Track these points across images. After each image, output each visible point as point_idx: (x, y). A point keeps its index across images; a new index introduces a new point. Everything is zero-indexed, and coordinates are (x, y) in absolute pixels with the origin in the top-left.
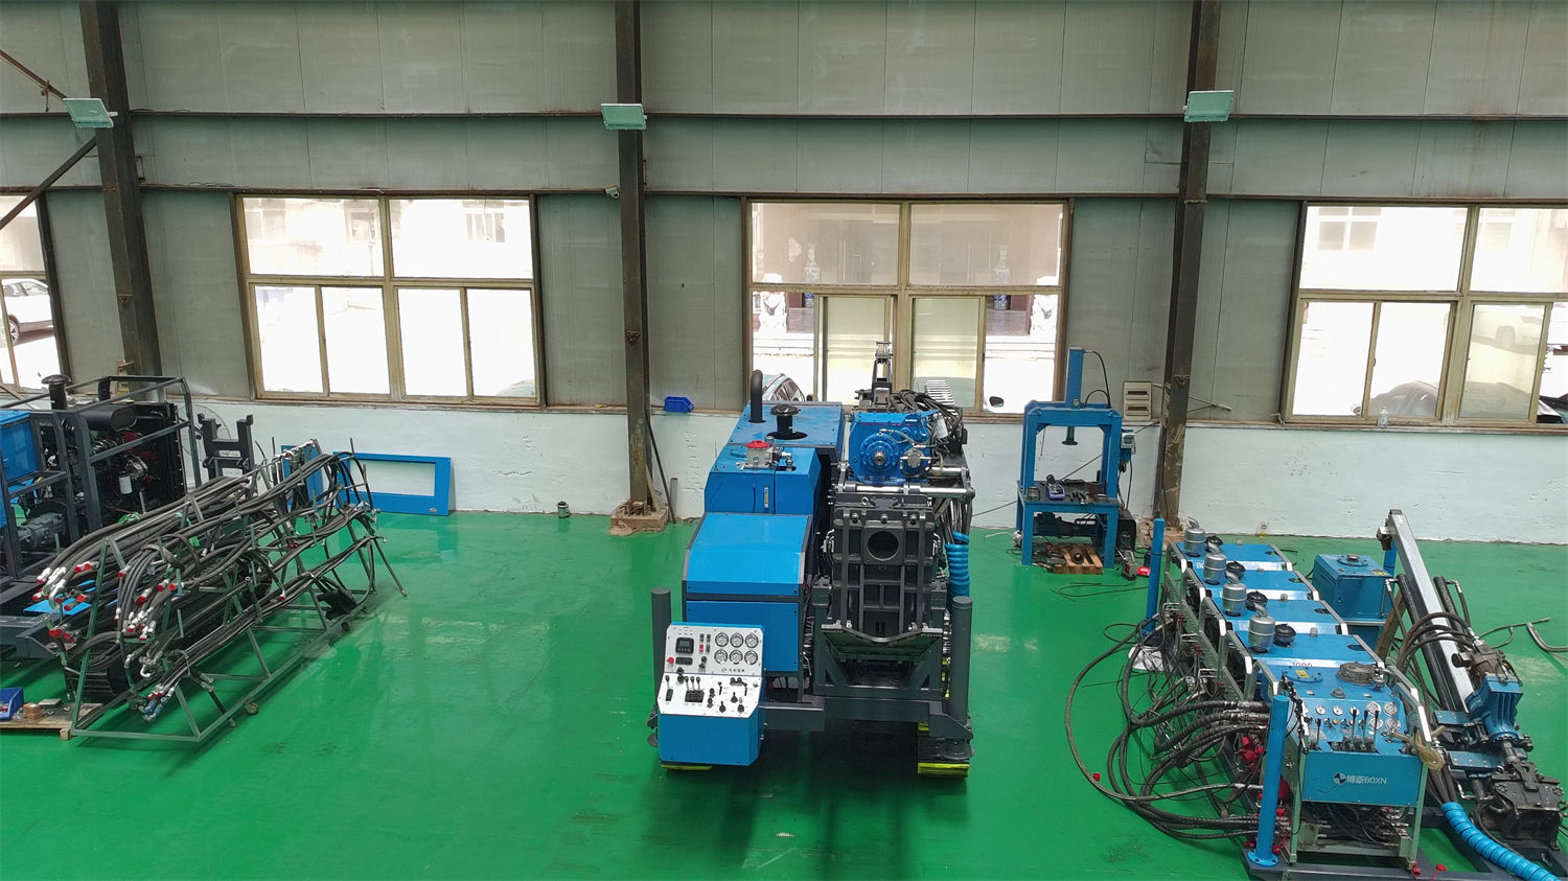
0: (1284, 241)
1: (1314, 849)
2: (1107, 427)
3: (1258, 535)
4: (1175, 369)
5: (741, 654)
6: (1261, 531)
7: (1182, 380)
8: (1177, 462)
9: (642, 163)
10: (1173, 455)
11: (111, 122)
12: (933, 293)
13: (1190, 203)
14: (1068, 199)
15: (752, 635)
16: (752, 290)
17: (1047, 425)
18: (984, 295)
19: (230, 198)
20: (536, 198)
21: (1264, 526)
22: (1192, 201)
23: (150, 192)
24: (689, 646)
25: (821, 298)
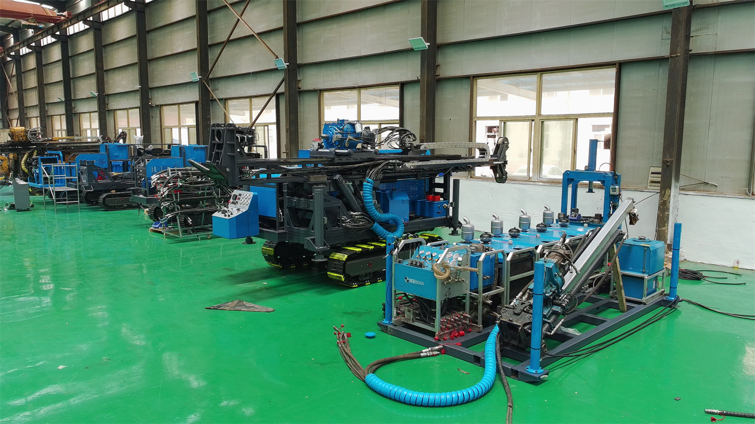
1: (411, 322)
2: (603, 182)
3: (733, 268)
4: (664, 156)
5: (246, 201)
6: (736, 266)
7: (668, 162)
8: (666, 211)
9: (437, 66)
10: (663, 207)
11: (286, 67)
12: (551, 118)
13: (671, 57)
14: (615, 65)
15: (250, 195)
16: (474, 120)
17: (572, 180)
18: (575, 118)
19: (319, 92)
20: (403, 85)
21: (738, 262)
22: (673, 56)
23: (302, 92)
24: (235, 197)
25: (503, 123)
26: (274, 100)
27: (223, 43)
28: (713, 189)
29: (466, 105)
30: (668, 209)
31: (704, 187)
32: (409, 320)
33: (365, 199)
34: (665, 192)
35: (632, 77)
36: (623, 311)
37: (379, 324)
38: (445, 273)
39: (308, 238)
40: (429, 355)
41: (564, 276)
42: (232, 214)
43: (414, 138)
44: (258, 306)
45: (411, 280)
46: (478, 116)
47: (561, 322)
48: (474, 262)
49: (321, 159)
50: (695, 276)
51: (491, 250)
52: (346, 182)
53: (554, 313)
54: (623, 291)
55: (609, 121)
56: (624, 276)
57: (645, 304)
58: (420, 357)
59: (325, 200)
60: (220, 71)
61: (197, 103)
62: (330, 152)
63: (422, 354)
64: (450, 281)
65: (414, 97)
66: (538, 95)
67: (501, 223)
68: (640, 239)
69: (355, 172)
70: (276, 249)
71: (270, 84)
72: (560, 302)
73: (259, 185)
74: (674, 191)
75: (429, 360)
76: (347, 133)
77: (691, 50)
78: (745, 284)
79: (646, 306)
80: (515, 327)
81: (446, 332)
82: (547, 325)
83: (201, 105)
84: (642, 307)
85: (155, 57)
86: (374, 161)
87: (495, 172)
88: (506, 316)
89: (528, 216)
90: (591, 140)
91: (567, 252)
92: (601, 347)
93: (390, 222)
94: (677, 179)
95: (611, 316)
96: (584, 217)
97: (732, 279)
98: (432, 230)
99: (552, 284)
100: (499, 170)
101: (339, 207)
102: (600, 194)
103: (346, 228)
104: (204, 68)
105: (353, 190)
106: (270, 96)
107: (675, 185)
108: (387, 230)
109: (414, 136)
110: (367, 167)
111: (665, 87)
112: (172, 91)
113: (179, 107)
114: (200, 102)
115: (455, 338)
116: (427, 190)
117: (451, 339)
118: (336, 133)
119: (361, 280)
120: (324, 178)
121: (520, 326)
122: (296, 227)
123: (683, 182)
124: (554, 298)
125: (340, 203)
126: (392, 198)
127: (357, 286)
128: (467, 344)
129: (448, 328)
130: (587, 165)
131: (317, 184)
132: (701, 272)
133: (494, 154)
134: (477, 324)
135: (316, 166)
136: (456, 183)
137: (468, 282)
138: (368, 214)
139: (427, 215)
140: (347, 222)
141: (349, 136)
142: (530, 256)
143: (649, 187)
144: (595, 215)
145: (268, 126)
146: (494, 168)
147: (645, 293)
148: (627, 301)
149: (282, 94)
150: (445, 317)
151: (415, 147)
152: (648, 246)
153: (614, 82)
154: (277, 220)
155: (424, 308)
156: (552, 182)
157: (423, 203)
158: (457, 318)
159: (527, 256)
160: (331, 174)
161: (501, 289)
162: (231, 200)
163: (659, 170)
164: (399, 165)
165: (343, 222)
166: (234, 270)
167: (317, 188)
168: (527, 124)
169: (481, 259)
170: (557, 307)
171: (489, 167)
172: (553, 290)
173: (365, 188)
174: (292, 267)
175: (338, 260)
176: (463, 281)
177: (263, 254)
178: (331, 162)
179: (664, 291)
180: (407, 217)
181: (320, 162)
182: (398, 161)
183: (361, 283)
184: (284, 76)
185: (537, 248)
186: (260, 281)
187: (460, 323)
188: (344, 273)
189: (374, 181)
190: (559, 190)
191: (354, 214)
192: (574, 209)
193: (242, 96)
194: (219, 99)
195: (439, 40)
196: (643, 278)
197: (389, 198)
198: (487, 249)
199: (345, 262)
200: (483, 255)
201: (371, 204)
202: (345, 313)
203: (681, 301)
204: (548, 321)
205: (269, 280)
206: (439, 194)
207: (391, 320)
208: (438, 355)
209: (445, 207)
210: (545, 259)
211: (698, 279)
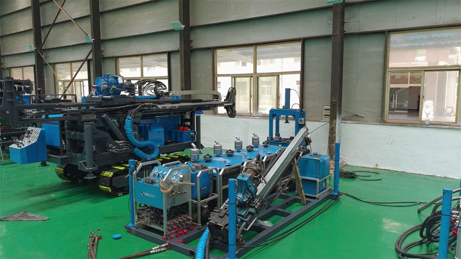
0: (381, 49)
1: (148, 225)
2: (294, 116)
3: (374, 168)
4: (331, 99)
5: (35, 135)
6: (376, 167)
7: (334, 102)
8: (334, 134)
9: (191, 41)
10: (332, 131)
11: (93, 41)
12: (263, 75)
13: (333, 35)
14: (301, 40)
15: (38, 130)
16: (216, 76)
17: (276, 114)
18: (277, 75)
19: (116, 58)
20: (169, 54)
21: (377, 165)
22: (334, 34)
23: (104, 59)
24: (29, 132)
25: (233, 78)
26: (86, 65)
27: (50, 25)
28: (361, 119)
29: (210, 67)
30: (335, 132)
31: (356, 118)
32: (148, 223)
33: (127, 131)
34: (333, 122)
35: (311, 48)
36: (303, 205)
37: (126, 227)
38: (169, 188)
39: (81, 162)
40: (157, 251)
41: (257, 186)
42: (23, 145)
43: (165, 88)
44: (38, 216)
45: (146, 194)
46: (218, 74)
47: (254, 220)
48: (193, 178)
49: (92, 103)
50: (351, 176)
51: (208, 168)
52: (112, 119)
53: (250, 213)
54: (303, 191)
55: (298, 77)
56: (303, 180)
57: (318, 199)
58: (150, 254)
59: (95, 133)
60: (50, 44)
61: (34, 66)
62: (99, 98)
63: (151, 252)
64: (174, 193)
65: (176, 62)
66: (255, 60)
67: (221, 147)
68: (314, 154)
69: (121, 112)
70: (65, 169)
71: (82, 54)
72: (254, 205)
73: (45, 123)
74: (338, 121)
75: (157, 256)
76: (111, 84)
77: (345, 31)
78: (381, 179)
79: (319, 200)
80: (219, 227)
81: (173, 231)
82: (244, 223)
83: (37, 67)
84: (316, 201)
85: (5, 34)
86: (133, 103)
87: (228, 110)
88: (214, 219)
89: (241, 141)
90: (286, 89)
91: (258, 168)
92: (285, 235)
93: (149, 147)
94: (340, 113)
95: (295, 209)
96: (284, 139)
97: (373, 176)
98: (183, 150)
99: (248, 192)
100: (230, 109)
101: (106, 137)
102: (292, 124)
103: (112, 153)
104: (38, 42)
105: (118, 125)
106: (84, 61)
107: (339, 117)
108: (145, 153)
109: (165, 86)
110: (129, 108)
111: (331, 55)
112: (17, 58)
113: (23, 69)
114: (36, 66)
115: (179, 236)
116: (180, 123)
117: (176, 237)
118: (104, 84)
119: (125, 190)
120: (94, 117)
121: (222, 227)
122: (74, 153)
123: (343, 115)
124: (250, 202)
125: (107, 135)
126: (150, 130)
127: (122, 195)
128: (186, 242)
129: (175, 229)
130: (284, 105)
131: (88, 121)
132: (354, 173)
133: (226, 98)
134: (197, 223)
135: (88, 108)
136: (198, 118)
137: (190, 192)
138: (130, 142)
139: (179, 140)
140: (114, 149)
141: (113, 86)
142: (238, 170)
143: (323, 119)
144: (290, 137)
145: (83, 81)
146: (226, 108)
147: (318, 191)
148: (307, 197)
149: (91, 60)
150: (172, 220)
151: (165, 94)
152: (319, 159)
153: (300, 53)
154: (61, 148)
155: (157, 214)
156: (264, 116)
157: (176, 132)
158: (181, 220)
159: (236, 170)
160: (99, 113)
161: (216, 196)
162: (26, 135)
163: (329, 107)
164: (153, 106)
165: (110, 148)
166: (33, 186)
167: (87, 125)
168: (249, 78)
169: (198, 175)
170: (252, 208)
171: (224, 107)
172: (249, 196)
173: (126, 123)
174: (79, 181)
175: (106, 177)
176: (185, 192)
177: (56, 173)
178: (99, 105)
179: (331, 188)
180: (163, 143)
181: (92, 105)
182: (152, 104)
183: (125, 192)
184: (91, 48)
185: (243, 163)
186: (49, 194)
187: (184, 224)
188: (111, 186)
189: (133, 118)
190: (267, 122)
191: (119, 142)
192: (278, 134)
193: (65, 61)
194: (50, 64)
195: (191, 24)
196: (316, 181)
197: (148, 130)
198: (204, 167)
199: (111, 178)
200: (200, 172)
201: (131, 135)
202: (105, 218)
203: (342, 195)
204: (246, 220)
205: (57, 193)
206: (187, 126)
207: (134, 224)
208: (165, 251)
209: (191, 135)
210: (242, 174)
211: (353, 178)
